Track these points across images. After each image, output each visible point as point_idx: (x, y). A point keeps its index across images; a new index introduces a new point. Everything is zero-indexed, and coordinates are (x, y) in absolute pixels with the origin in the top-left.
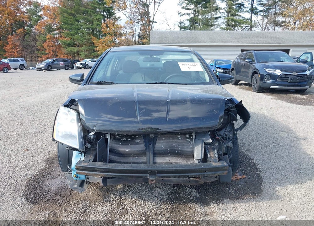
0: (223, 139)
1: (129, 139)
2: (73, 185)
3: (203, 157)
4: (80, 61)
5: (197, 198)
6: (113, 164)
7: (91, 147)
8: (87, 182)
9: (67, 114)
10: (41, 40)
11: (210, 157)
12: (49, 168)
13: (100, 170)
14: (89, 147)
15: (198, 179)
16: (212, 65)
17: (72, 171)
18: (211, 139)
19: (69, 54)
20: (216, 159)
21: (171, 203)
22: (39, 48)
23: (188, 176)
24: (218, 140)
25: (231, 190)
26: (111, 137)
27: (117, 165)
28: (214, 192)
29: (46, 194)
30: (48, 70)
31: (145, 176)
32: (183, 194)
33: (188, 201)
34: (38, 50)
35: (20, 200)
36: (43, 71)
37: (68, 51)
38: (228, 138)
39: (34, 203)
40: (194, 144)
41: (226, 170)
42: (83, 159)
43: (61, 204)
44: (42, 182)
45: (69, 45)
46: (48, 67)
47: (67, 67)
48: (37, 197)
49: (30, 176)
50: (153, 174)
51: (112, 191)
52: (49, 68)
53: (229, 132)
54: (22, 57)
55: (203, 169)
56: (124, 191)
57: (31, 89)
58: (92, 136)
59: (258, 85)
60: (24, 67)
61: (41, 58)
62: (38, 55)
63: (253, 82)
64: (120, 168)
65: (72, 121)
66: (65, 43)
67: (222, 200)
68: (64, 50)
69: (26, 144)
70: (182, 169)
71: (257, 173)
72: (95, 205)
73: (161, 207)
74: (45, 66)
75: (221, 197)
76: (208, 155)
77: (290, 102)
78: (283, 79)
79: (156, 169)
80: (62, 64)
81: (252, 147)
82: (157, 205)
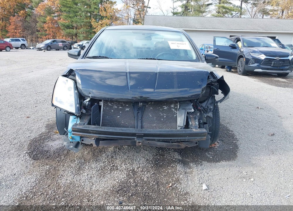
0: (205, 110)
1: (120, 107)
2: (69, 146)
3: (185, 124)
4: (77, 43)
5: (179, 160)
6: (105, 127)
7: (86, 112)
8: (82, 143)
9: (65, 82)
10: (41, 21)
11: (192, 125)
12: (49, 132)
13: (93, 132)
14: (84, 113)
15: (179, 144)
16: (202, 49)
17: (69, 133)
18: (193, 109)
19: (67, 35)
20: (196, 126)
21: (156, 163)
22: (39, 29)
23: (171, 140)
24: (200, 111)
25: (209, 155)
26: (104, 105)
27: (109, 128)
28: (194, 155)
29: (46, 153)
30: (48, 50)
31: (133, 138)
32: (167, 156)
33: (171, 162)
34: (38, 31)
35: (24, 156)
36: (43, 50)
37: (66, 32)
38: (209, 109)
39: (36, 159)
40: (178, 113)
41: (205, 136)
42: (78, 122)
43: (60, 161)
44: (43, 143)
45: (68, 27)
46: (47, 47)
47: (65, 48)
48: (39, 154)
49: (33, 138)
50: (140, 136)
51: (105, 152)
52: (49, 49)
53: (211, 104)
54: (23, 37)
55: (184, 134)
56: (115, 152)
57: (32, 66)
58: (87, 103)
59: (243, 68)
60: (25, 47)
61: (41, 39)
62: (38, 36)
63: (238, 65)
64: (111, 130)
65: (69, 89)
66: (64, 25)
67: (201, 162)
68: (63, 32)
69: (28, 112)
70: (165, 134)
71: (234, 142)
72: (89, 162)
73: (147, 165)
74: (45, 46)
75: (200, 160)
76: (190, 123)
77: (271, 85)
78: (267, 63)
79: (143, 132)
80: (60, 44)
81: (232, 121)
82: (143, 164)
